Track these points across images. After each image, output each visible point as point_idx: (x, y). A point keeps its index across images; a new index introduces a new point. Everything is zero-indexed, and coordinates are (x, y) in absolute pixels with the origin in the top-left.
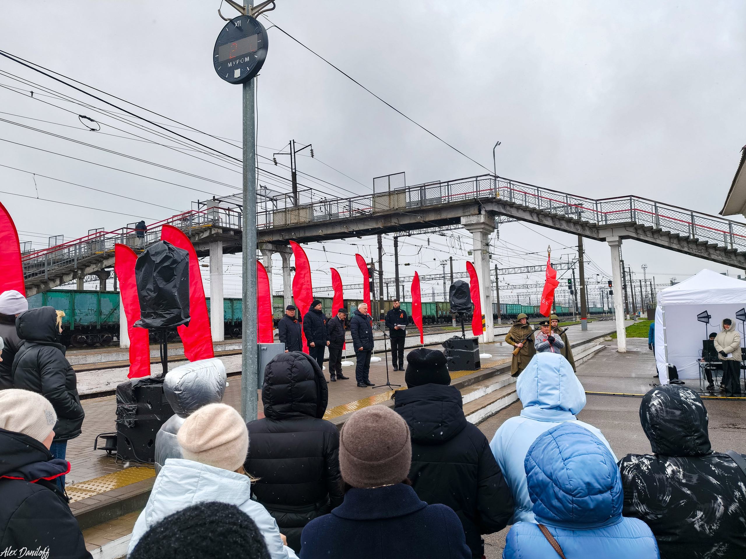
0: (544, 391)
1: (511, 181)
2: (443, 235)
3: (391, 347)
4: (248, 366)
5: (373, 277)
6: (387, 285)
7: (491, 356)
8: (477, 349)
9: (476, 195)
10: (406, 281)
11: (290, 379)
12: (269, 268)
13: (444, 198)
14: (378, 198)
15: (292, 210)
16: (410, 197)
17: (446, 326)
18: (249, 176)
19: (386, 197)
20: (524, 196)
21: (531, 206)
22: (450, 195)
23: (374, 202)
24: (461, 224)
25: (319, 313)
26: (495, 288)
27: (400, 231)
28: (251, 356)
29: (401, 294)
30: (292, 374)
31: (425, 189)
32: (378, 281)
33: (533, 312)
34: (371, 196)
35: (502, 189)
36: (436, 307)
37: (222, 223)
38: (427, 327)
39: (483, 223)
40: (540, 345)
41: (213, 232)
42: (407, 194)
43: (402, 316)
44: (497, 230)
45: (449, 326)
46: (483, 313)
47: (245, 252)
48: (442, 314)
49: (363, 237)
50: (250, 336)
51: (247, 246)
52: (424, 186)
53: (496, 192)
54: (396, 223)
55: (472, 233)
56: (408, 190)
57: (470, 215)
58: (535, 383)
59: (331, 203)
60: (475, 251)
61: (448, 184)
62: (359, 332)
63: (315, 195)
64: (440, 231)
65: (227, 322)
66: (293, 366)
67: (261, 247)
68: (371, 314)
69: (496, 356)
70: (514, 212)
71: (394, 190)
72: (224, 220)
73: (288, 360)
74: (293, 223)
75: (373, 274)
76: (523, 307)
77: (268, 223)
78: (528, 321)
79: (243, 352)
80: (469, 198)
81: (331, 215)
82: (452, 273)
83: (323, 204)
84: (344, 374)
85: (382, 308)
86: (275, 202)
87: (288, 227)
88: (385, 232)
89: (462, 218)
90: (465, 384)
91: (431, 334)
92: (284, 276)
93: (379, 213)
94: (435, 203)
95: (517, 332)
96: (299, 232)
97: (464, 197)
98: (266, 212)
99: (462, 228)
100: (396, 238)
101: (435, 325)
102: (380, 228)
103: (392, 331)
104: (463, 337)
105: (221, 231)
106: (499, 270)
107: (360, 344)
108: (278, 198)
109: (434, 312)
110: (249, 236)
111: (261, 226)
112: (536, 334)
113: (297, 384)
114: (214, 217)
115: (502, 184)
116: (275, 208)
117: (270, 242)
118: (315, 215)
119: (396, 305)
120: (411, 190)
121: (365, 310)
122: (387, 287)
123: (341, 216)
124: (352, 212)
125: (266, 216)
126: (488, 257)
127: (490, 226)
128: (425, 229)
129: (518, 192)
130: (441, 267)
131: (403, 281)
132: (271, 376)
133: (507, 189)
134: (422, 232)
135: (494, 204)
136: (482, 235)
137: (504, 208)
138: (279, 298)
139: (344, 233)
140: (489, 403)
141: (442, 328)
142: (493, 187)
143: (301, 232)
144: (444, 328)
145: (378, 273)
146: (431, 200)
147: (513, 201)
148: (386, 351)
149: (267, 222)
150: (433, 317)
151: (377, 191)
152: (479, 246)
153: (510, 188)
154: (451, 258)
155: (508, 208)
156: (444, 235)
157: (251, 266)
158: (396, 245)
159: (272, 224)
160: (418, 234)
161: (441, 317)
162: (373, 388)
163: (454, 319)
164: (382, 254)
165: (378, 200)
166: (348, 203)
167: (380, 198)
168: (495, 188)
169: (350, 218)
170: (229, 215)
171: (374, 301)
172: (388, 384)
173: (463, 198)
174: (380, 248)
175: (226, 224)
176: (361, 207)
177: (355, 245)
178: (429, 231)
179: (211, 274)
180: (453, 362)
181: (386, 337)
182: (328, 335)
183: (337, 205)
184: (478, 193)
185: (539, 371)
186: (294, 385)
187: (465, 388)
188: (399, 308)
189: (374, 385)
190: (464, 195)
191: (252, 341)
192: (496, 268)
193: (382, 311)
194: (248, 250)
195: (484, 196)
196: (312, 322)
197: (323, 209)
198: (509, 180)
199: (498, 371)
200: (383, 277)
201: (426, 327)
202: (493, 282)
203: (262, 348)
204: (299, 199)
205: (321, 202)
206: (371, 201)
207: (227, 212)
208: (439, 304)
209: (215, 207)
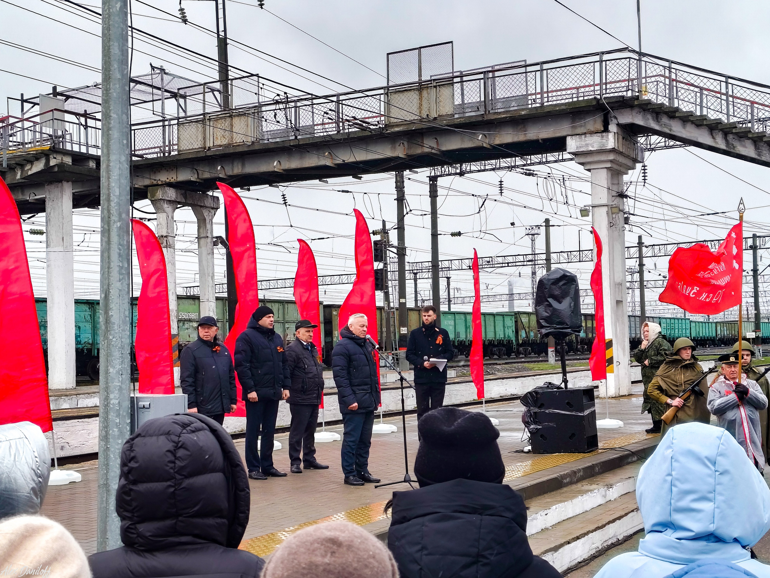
0: (685, 502)
1: (672, 62)
2: (530, 174)
3: (418, 403)
4: (111, 440)
5: (386, 260)
6: (415, 276)
7: (620, 423)
8: (592, 409)
9: (599, 92)
10: (454, 268)
11: (172, 471)
12: (169, 238)
13: (534, 97)
14: (396, 96)
15: (218, 118)
16: (463, 94)
17: (535, 362)
18: (115, 50)
19: (412, 93)
20: (698, 94)
21: (713, 116)
22: (545, 90)
23: (388, 104)
24: (568, 151)
25: (270, 333)
26: (637, 285)
27: (442, 164)
28: (118, 421)
29: (443, 294)
30: (177, 462)
31: (494, 77)
32: (396, 267)
33: (714, 335)
34: (382, 91)
35: (653, 79)
36: (516, 322)
37: (72, 143)
38: (496, 364)
39: (613, 150)
40: (718, 402)
41: (53, 162)
42: (457, 87)
43: (440, 340)
44: (641, 164)
45: (542, 361)
46: (608, 336)
47: (105, 207)
48: (527, 337)
49: (365, 177)
50: (117, 380)
51: (109, 195)
52: (493, 72)
53: (640, 85)
54: (432, 148)
55: (589, 170)
56: (458, 79)
57: (585, 134)
58: (667, 486)
59: (299, 104)
60: (596, 209)
61: (541, 67)
62: (349, 373)
63: (265, 87)
64: (524, 165)
65: (82, 350)
66: (178, 446)
67: (153, 195)
68: (374, 336)
69: (631, 424)
70: (677, 128)
71: (429, 78)
72: (75, 138)
73: (168, 433)
74: (220, 146)
75: (386, 254)
76: (693, 325)
77: (167, 144)
78: (695, 353)
79: (101, 411)
80: (586, 98)
81: (298, 130)
82: (548, 252)
83: (281, 106)
84: (319, 458)
85: (403, 323)
86: (182, 101)
87: (209, 153)
88: (411, 167)
89: (569, 139)
90: (565, 481)
91: (503, 379)
92: (200, 255)
93: (397, 125)
94: (514, 106)
95: (673, 377)
96: (233, 164)
97: (574, 96)
98: (163, 121)
99: (571, 159)
100: (433, 179)
101: (512, 358)
102: (398, 158)
103: (420, 371)
104: (563, 385)
105: (68, 160)
106: (647, 247)
107: (352, 397)
108: (189, 92)
109: (510, 333)
110: (115, 174)
111: (153, 150)
112: (710, 378)
113: (187, 482)
114: (55, 131)
115: (652, 69)
116: (182, 114)
117: (170, 185)
118: (264, 130)
119: (429, 317)
120: (465, 79)
121: (361, 329)
122: (415, 280)
123: (319, 132)
124: (341, 124)
125: (164, 131)
126: (622, 221)
127: (627, 157)
128: (493, 162)
129: (686, 87)
130: (528, 239)
131: (449, 269)
132: (133, 464)
133: (663, 79)
134: (487, 167)
135: (636, 110)
136: (610, 175)
137: (657, 119)
138: (191, 301)
139: (325, 167)
140: (611, 518)
141: (526, 365)
142: (634, 75)
143: (235, 164)
144: (531, 365)
145: (395, 250)
146: (507, 100)
147: (676, 105)
148: (403, 413)
149: (164, 142)
150: (510, 342)
151: (396, 80)
152: (603, 197)
153: (669, 78)
154: (547, 221)
155: (665, 120)
156: (532, 175)
157: (119, 235)
158: (433, 194)
159: (176, 147)
160: (479, 171)
161: (525, 343)
162: (376, 487)
163: (551, 347)
164: (405, 213)
165: (396, 99)
166: (333, 106)
167: (401, 95)
168: (639, 78)
169: (339, 137)
170: (86, 127)
171: (386, 308)
172: (407, 479)
173: (572, 98)
174: (401, 199)
175: (80, 145)
176: (360, 115)
177: (347, 192)
178: (503, 165)
179: (49, 249)
180: (542, 436)
181: (405, 384)
182: (286, 377)
183: (310, 108)
184: (604, 87)
185: (675, 464)
186: (180, 484)
187: (565, 489)
188: (435, 323)
189: (378, 481)
190: (574, 91)
191: (120, 389)
192: (640, 244)
193: (404, 330)
194: (113, 204)
195: (616, 94)
196: (252, 351)
197: (281, 115)
198: (667, 60)
199: (633, 454)
200: (407, 259)
201: (494, 364)
202: (632, 274)
203: (141, 404)
204: (232, 95)
205: (277, 102)
206: (382, 103)
207: (82, 120)
208: (522, 316)
209: (56, 109)
